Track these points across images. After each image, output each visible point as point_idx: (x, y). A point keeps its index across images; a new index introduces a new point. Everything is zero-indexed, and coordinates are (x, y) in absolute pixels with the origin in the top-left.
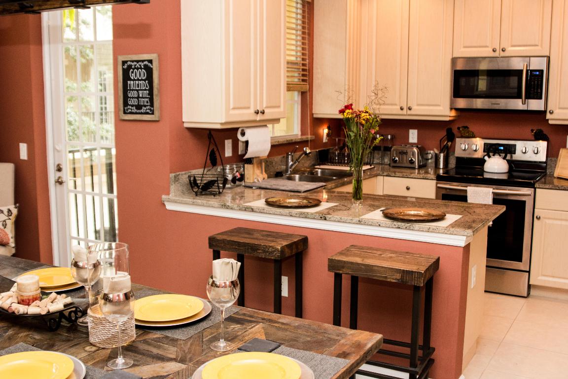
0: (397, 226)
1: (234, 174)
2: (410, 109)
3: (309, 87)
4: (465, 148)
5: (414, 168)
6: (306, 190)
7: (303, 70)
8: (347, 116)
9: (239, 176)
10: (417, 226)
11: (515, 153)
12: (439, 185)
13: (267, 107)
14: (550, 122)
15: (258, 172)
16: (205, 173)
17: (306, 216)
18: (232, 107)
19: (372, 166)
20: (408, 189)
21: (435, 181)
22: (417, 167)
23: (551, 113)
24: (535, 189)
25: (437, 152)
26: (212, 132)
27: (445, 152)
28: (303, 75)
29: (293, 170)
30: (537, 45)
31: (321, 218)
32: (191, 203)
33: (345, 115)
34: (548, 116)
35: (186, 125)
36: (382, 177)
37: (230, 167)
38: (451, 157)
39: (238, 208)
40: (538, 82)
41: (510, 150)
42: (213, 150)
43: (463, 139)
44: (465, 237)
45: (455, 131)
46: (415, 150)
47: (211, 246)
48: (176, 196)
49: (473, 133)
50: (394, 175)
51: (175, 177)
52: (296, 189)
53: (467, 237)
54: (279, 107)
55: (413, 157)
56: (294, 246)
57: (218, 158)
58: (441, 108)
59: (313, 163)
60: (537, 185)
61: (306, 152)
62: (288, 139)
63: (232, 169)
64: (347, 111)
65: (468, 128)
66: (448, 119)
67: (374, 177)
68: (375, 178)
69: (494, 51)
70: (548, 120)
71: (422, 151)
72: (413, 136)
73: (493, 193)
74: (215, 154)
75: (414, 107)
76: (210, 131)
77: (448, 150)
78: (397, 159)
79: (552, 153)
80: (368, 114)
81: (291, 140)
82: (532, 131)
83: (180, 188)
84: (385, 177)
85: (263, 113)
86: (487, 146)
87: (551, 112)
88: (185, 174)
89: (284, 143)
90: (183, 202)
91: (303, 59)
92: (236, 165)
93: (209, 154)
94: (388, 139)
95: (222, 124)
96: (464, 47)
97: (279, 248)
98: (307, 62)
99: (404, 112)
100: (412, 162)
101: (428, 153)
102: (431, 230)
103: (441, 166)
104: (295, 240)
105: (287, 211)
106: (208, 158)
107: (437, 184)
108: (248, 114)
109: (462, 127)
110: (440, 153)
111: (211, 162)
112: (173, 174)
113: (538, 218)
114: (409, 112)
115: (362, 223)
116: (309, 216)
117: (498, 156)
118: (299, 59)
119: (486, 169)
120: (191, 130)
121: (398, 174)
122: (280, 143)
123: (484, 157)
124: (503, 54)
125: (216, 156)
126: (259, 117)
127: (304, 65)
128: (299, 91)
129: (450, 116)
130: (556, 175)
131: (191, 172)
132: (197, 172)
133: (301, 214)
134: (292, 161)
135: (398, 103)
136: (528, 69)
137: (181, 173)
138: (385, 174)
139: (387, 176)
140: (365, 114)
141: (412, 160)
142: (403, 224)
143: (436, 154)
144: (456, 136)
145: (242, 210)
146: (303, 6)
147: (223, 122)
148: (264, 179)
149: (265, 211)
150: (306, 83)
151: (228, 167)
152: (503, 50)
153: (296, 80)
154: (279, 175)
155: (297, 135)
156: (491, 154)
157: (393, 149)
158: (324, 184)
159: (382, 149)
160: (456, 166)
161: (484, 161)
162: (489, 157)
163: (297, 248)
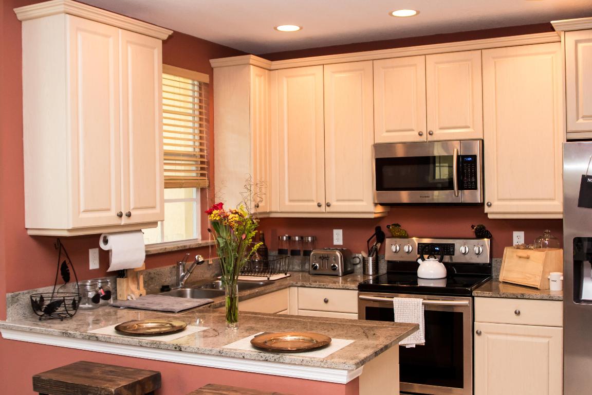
0: (264, 358)
1: (97, 291)
2: (328, 205)
3: (209, 183)
4: (396, 249)
5: (337, 276)
6: (182, 309)
7: (202, 163)
8: (215, 218)
9: (103, 294)
10: (288, 357)
11: (454, 255)
12: (361, 296)
13: (134, 209)
14: (490, 216)
15: (133, 287)
16: (56, 291)
17: (158, 347)
18: (82, 209)
19: (288, 275)
20: (326, 301)
21: (357, 291)
22: (340, 275)
23: (489, 206)
24: (473, 297)
25: (365, 255)
26: (62, 242)
27: (374, 256)
28: (202, 169)
29: (185, 283)
30: (469, 127)
31: (176, 348)
32: (28, 330)
33: (212, 217)
34: (487, 209)
35: (30, 233)
36: (296, 288)
37: (92, 282)
38: (382, 261)
39: (80, 337)
40: (471, 170)
41: (448, 250)
42: (64, 264)
43: (394, 239)
44: (346, 372)
45: (384, 230)
46: (338, 254)
47: (36, 388)
48: (14, 321)
49: (406, 232)
50: (309, 285)
51: (13, 297)
52: (170, 308)
53: (349, 371)
54: (154, 207)
55: (336, 263)
56: (138, 387)
57: (71, 271)
58: (364, 203)
59: (216, 272)
60: (474, 293)
61: (198, 261)
62: (179, 246)
63: (93, 285)
64: (215, 212)
65: (399, 226)
66: (372, 216)
67: (286, 288)
68: (288, 289)
69: (420, 134)
70: (487, 214)
71: (347, 255)
72: (338, 237)
73: (423, 304)
74: (68, 268)
75: (334, 204)
76: (59, 239)
77: (377, 254)
78: (318, 265)
79: (496, 253)
80: (237, 215)
81: (184, 246)
82: (473, 227)
83: (20, 311)
84: (300, 288)
85: (129, 215)
86: (421, 246)
87: (489, 204)
88: (29, 293)
89: (174, 250)
90: (20, 329)
91: (201, 150)
92: (101, 279)
93: (60, 267)
94: (308, 241)
95: (69, 230)
96: (387, 131)
97: (113, 390)
98: (205, 153)
99: (323, 209)
100: (334, 268)
101: (355, 257)
102: (304, 363)
103: (371, 273)
104: (140, 379)
105: (136, 339)
106: (60, 272)
107: (359, 294)
108: (107, 218)
109: (392, 225)
110: (369, 256)
111: (63, 278)
112: (10, 294)
113: (479, 334)
114: (328, 209)
115: (223, 354)
116: (162, 346)
117: (433, 259)
118: (197, 150)
119: (419, 275)
120: (36, 238)
121: (314, 284)
122: (167, 250)
123: (417, 260)
124: (430, 138)
125: (68, 270)
126: (124, 221)
127: (202, 156)
128: (197, 188)
129: (375, 213)
130: (501, 279)
131: (36, 291)
132: (46, 291)
133: (153, 343)
134: (184, 271)
135: (314, 199)
136: (459, 154)
137: (20, 292)
138: (299, 284)
139: (301, 286)
140: (233, 215)
141: (334, 266)
142: (272, 355)
143: (364, 258)
144: (386, 236)
145: (86, 339)
146: (200, 88)
147: (70, 228)
148: (141, 295)
149: (111, 341)
150: (204, 178)
151: (89, 283)
152: (430, 134)
153: (194, 174)
154: (165, 289)
155: (197, 239)
156: (426, 256)
157: (312, 253)
158: (210, 300)
159: (302, 253)
160: (387, 272)
161: (419, 265)
162: (423, 260)
163: (143, 389)
